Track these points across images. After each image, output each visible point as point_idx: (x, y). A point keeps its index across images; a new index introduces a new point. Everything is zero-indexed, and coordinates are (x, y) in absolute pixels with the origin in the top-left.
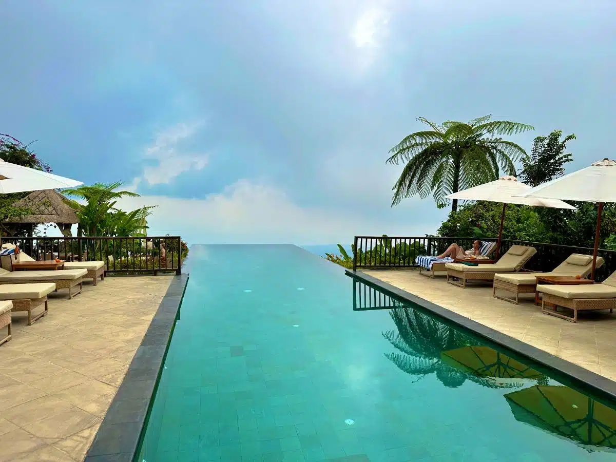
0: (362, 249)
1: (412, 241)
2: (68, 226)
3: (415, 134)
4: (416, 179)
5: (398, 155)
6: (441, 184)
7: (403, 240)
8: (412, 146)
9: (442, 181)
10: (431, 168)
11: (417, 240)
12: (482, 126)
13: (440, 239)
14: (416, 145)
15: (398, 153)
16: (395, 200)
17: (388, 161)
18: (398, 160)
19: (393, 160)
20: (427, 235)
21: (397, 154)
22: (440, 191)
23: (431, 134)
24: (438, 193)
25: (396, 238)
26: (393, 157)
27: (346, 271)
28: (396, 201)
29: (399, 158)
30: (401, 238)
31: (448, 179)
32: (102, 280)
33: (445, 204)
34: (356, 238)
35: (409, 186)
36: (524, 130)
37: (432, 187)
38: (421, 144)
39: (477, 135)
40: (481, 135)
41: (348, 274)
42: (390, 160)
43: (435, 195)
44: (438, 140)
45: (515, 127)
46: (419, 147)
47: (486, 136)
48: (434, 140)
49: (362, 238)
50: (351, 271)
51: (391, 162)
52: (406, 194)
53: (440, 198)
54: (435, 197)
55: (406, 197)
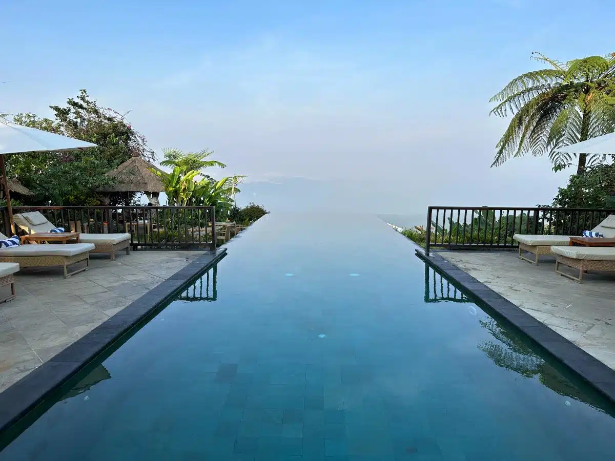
0: (460, 222)
1: (518, 213)
2: (156, 195)
3: (526, 75)
5: (506, 104)
6: (561, 139)
7: (511, 213)
8: (524, 92)
10: (550, 119)
11: (526, 212)
13: (558, 210)
14: (530, 90)
15: (506, 101)
16: (498, 159)
17: (493, 112)
18: (506, 110)
19: (499, 110)
20: (540, 206)
21: (504, 102)
23: (548, 73)
25: (501, 209)
26: (498, 106)
27: (416, 250)
28: (499, 161)
29: (508, 109)
30: (508, 209)
31: (571, 132)
32: (128, 254)
33: (565, 165)
34: (431, 209)
35: (522, 142)
37: (549, 143)
38: (536, 88)
41: (419, 255)
42: (495, 111)
44: (559, 81)
46: (534, 91)
48: (553, 82)
49: (438, 208)
50: (423, 252)
51: (496, 113)
52: (517, 150)
53: (559, 159)
54: (552, 156)
55: (515, 156)
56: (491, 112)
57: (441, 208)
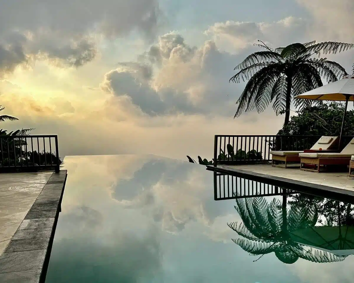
3: (256, 53)
4: (255, 95)
5: (240, 74)
6: (279, 96)
8: (251, 67)
9: (280, 94)
12: (311, 47)
14: (256, 65)
15: (240, 72)
17: (231, 80)
18: (239, 79)
19: (235, 79)
22: (278, 102)
24: (276, 104)
26: (235, 76)
29: (240, 77)
34: (216, 137)
35: (249, 101)
36: (347, 48)
37: (271, 100)
38: (260, 64)
39: (306, 56)
40: (309, 55)
42: (233, 79)
43: (274, 106)
44: (274, 60)
45: (340, 47)
46: (258, 67)
47: (314, 56)
49: (221, 136)
50: (212, 166)
51: (234, 81)
52: (246, 108)
53: (279, 108)
54: (274, 107)
55: (246, 111)
56: (231, 79)
57: (223, 136)
